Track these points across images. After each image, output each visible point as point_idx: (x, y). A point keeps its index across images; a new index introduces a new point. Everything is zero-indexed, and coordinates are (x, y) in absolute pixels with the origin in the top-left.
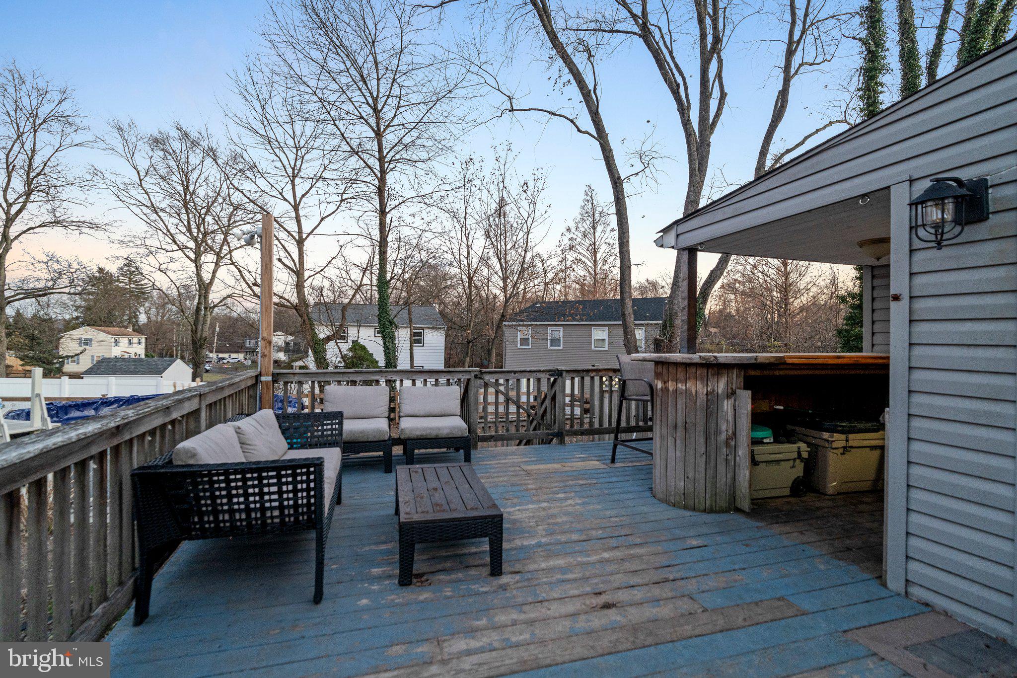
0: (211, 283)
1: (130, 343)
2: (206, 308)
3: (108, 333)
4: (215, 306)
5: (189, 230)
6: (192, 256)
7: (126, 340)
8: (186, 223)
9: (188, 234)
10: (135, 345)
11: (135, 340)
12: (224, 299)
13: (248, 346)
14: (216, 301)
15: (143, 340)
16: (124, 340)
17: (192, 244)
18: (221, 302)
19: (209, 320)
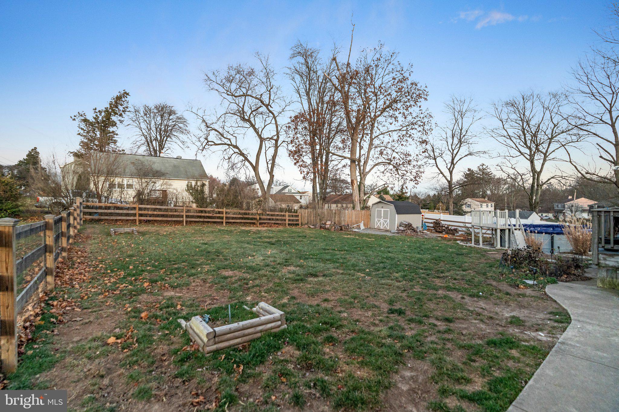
0: (541, 171)
1: (487, 206)
2: (538, 186)
3: (478, 201)
4: (543, 184)
5: (525, 143)
6: (528, 157)
7: (485, 204)
8: (523, 140)
9: (525, 146)
10: (490, 207)
11: (490, 205)
12: (549, 179)
13: (556, 208)
14: (544, 181)
15: (493, 205)
16: (484, 205)
17: (528, 151)
18: (547, 181)
19: (540, 192)
